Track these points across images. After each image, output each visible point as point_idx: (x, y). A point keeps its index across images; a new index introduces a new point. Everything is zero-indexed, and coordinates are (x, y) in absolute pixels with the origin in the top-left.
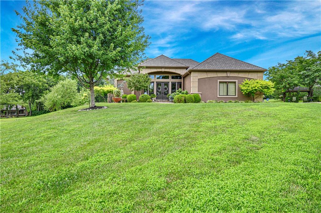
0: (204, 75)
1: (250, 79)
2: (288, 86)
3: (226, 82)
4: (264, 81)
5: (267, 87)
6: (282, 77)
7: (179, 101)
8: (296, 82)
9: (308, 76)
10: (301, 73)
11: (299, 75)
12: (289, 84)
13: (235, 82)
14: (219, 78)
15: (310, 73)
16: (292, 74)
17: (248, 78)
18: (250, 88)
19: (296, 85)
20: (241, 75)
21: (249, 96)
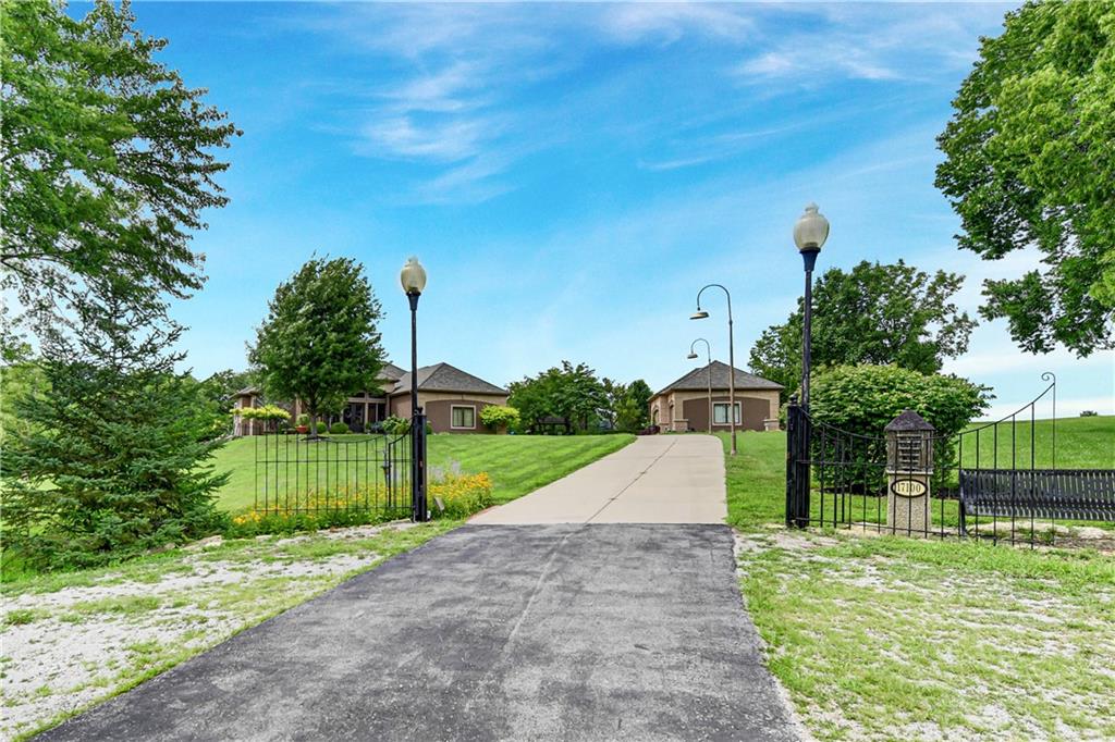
0: (433, 397)
1: (491, 405)
2: (537, 415)
3: (460, 408)
4: (502, 410)
5: (511, 417)
6: (530, 401)
8: (547, 409)
9: (561, 401)
10: (554, 396)
11: (551, 398)
12: (538, 412)
13: (472, 409)
14: (453, 402)
15: (564, 396)
16: (542, 396)
17: (489, 404)
18: (492, 417)
19: (547, 414)
20: (480, 399)
21: (491, 428)
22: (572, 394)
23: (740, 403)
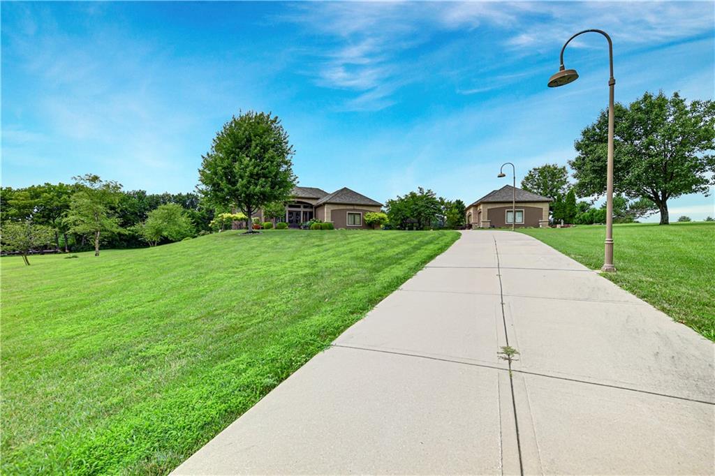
0: (336, 208)
2: (403, 218)
3: (353, 214)
5: (384, 219)
7: (316, 228)
8: (409, 215)
9: (416, 210)
10: (412, 207)
11: (410, 209)
13: (360, 214)
14: (348, 210)
15: (418, 207)
16: (406, 207)
17: (369, 211)
18: (371, 219)
19: (408, 218)
20: (365, 208)
21: (372, 225)
22: (422, 206)
23: (523, 210)
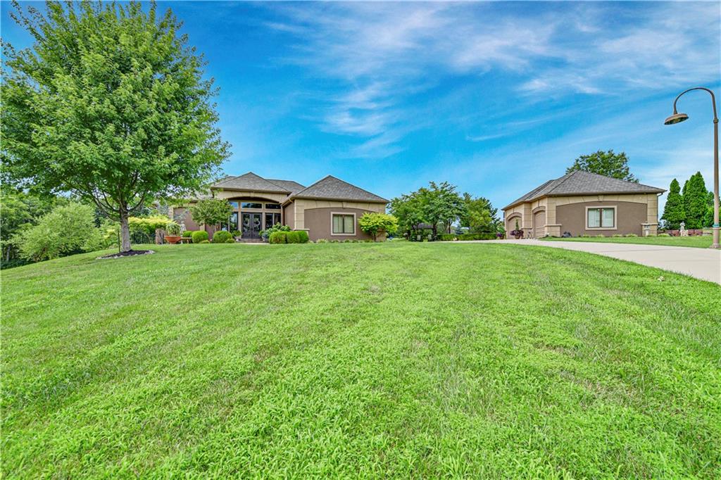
0: (312, 205)
1: (370, 212)
2: (412, 222)
3: (341, 215)
4: (387, 215)
5: (390, 223)
6: (406, 212)
7: (278, 241)
8: (420, 218)
9: (432, 211)
10: (425, 207)
11: (423, 209)
12: (413, 220)
13: (353, 216)
14: (333, 209)
15: (433, 208)
16: (416, 207)
17: (368, 211)
18: (370, 224)
19: (420, 221)
20: (360, 207)
21: (370, 234)
22: (440, 206)
23: (616, 207)
